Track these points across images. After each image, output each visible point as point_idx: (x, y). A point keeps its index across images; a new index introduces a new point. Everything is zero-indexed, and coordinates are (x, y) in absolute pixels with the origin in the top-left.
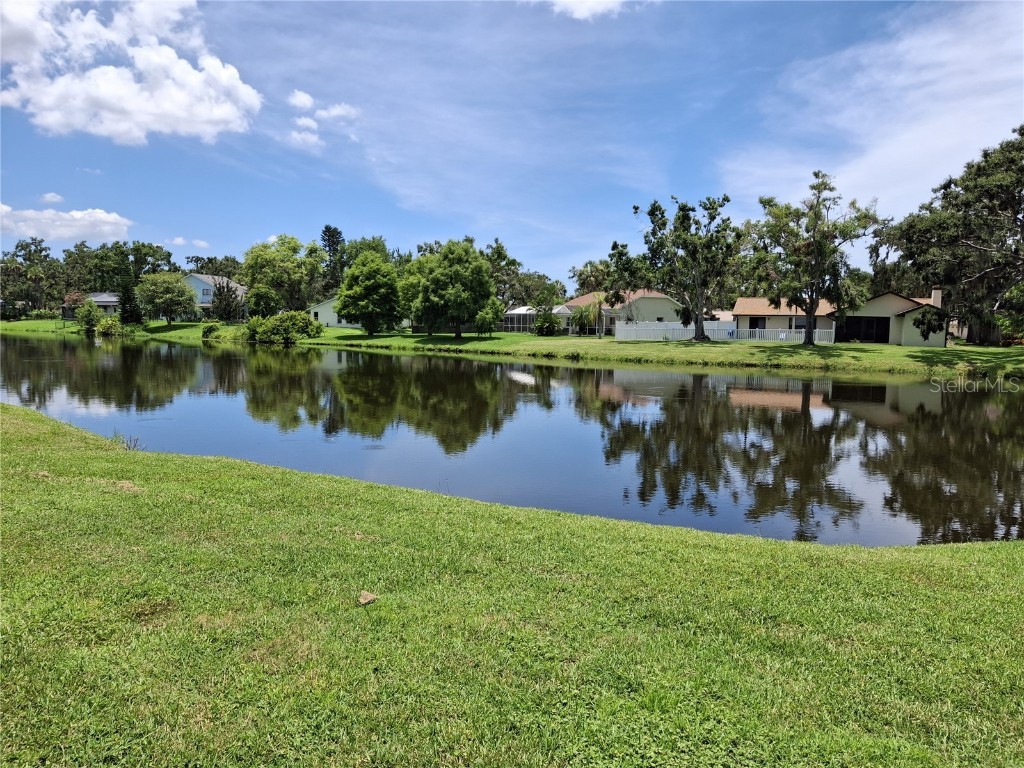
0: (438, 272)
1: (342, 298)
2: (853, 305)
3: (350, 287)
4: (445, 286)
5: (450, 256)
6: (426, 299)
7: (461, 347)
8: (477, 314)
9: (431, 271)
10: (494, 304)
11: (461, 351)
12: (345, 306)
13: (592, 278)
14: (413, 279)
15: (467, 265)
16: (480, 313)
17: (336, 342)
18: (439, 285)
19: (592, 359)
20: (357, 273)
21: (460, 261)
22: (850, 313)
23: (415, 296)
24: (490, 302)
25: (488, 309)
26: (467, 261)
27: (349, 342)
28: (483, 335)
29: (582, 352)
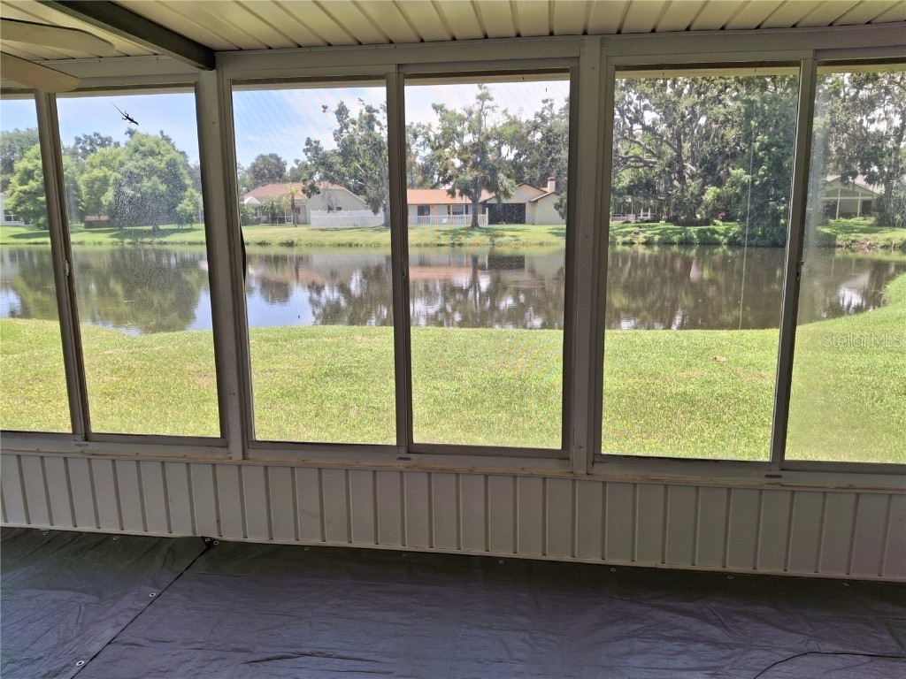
0: (130, 165)
1: (16, 194)
2: (507, 194)
3: (23, 182)
4: (139, 179)
5: (141, 148)
6: (118, 194)
7: (164, 240)
8: (177, 206)
9: (122, 164)
10: (192, 196)
11: (165, 243)
12: (20, 202)
13: (266, 171)
14: (97, 173)
15: (160, 157)
16: (180, 205)
17: (14, 240)
18: (132, 178)
19: (307, 245)
20: (30, 167)
21: (152, 153)
22: (505, 201)
23: (103, 191)
24: (187, 193)
25: (185, 202)
26: (159, 153)
27: (32, 240)
28: (184, 227)
29: (295, 240)
